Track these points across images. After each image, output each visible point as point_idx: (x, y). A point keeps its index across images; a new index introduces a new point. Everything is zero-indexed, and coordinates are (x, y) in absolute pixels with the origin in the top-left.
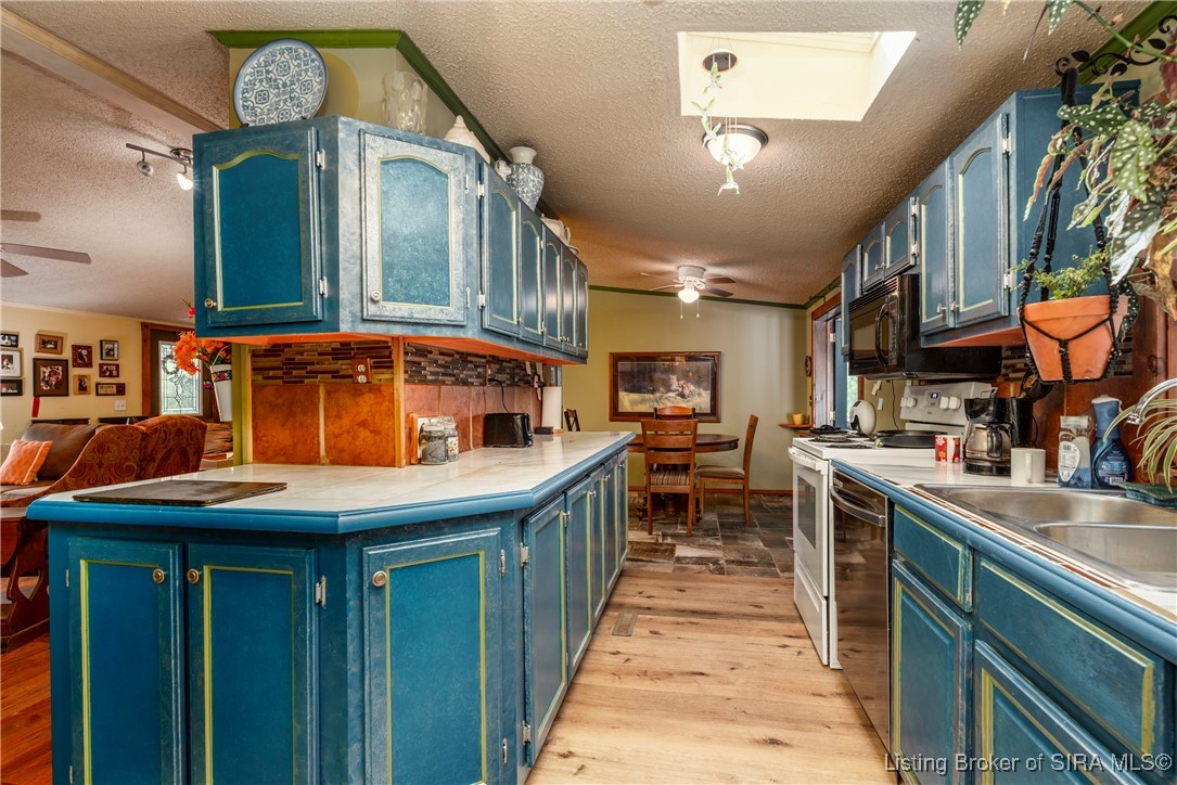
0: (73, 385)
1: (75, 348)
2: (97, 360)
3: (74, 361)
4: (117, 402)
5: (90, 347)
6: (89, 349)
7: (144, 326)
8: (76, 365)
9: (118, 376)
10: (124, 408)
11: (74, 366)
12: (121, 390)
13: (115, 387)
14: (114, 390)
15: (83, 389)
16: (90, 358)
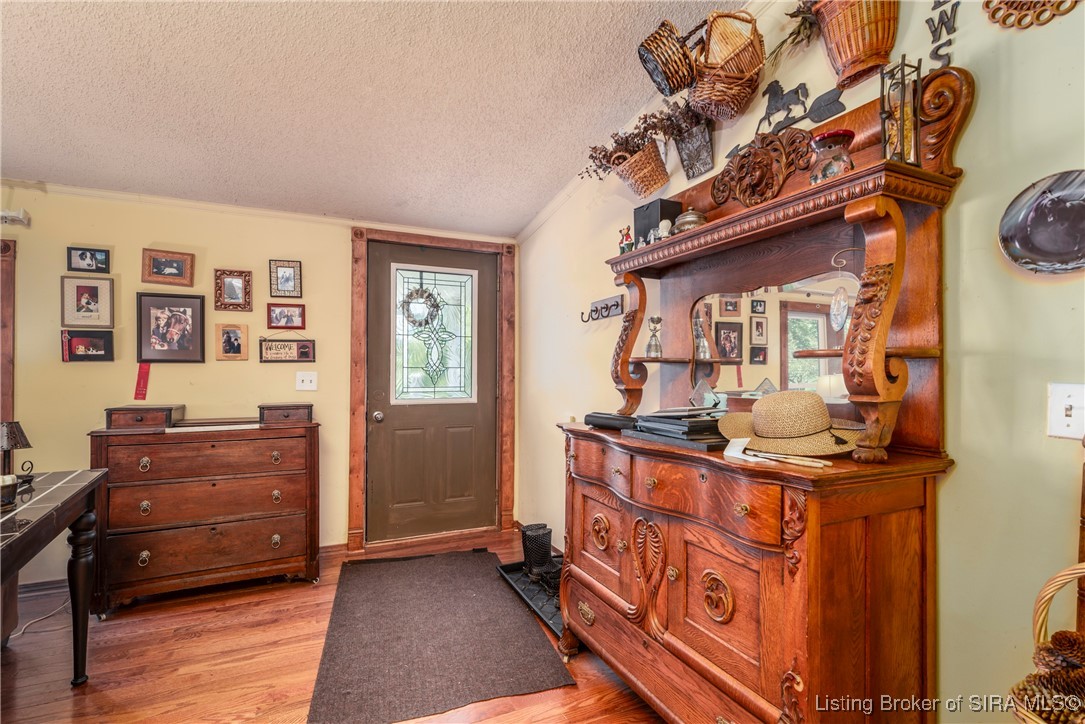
0: (214, 343)
1: (220, 275)
2: (261, 297)
3: (218, 296)
4: (300, 375)
5: (249, 273)
6: (246, 275)
7: (357, 234)
8: (221, 306)
9: (303, 327)
10: (313, 387)
11: (217, 308)
12: (306, 352)
13: (294, 346)
14: (294, 353)
15: (232, 347)
16: (247, 292)
